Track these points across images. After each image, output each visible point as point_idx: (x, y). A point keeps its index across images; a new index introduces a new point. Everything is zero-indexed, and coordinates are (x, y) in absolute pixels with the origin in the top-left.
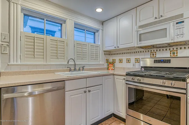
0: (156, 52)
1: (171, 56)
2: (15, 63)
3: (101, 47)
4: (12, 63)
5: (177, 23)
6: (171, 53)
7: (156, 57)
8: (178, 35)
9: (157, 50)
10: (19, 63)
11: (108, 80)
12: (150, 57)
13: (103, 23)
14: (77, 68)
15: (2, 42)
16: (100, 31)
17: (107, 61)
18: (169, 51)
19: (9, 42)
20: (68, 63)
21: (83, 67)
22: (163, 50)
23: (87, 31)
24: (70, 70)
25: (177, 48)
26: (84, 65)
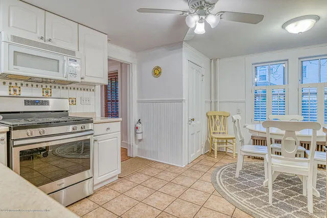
0: (20, 87)
6: (43, 92)
7: (22, 95)
8: (71, 74)
9: (22, 84)
12: (8, 95)
22: (32, 85)
25: (51, 87)
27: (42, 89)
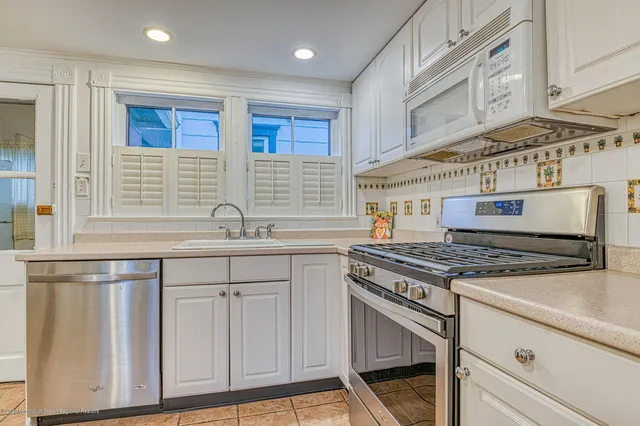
0: (495, 172)
1: (539, 185)
2: (101, 216)
3: (344, 164)
4: (95, 216)
5: (493, 53)
6: (539, 175)
7: (497, 191)
8: (495, 101)
9: (498, 164)
10: (109, 215)
11: (315, 267)
12: (478, 192)
13: (350, 86)
14: (251, 230)
15: (78, 172)
16: (342, 113)
17: (372, 208)
18: (532, 167)
19: (89, 172)
20: (213, 215)
21: (269, 228)
22: (516, 161)
23: (296, 119)
24: (229, 235)
25: (559, 152)
26: (271, 223)
27: (536, 165)
